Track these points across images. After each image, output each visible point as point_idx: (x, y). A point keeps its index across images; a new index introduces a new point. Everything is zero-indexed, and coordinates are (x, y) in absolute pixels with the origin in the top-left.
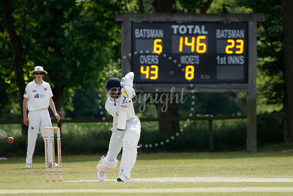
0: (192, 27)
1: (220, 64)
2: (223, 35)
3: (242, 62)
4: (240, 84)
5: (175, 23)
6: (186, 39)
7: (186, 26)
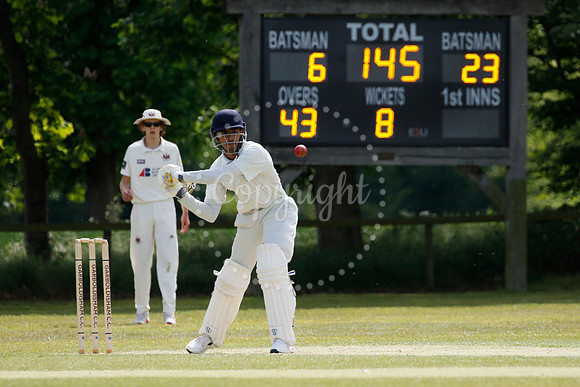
0: (391, 26)
1: (449, 106)
2: (455, 44)
3: (495, 100)
4: (491, 149)
5: (353, 18)
6: (378, 52)
7: (377, 24)
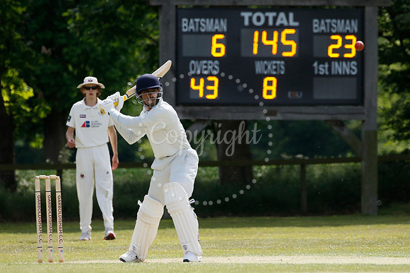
0: (274, 14)
1: (319, 75)
2: (323, 28)
3: (354, 70)
5: (245, 9)
6: (264, 34)
7: (264, 13)
